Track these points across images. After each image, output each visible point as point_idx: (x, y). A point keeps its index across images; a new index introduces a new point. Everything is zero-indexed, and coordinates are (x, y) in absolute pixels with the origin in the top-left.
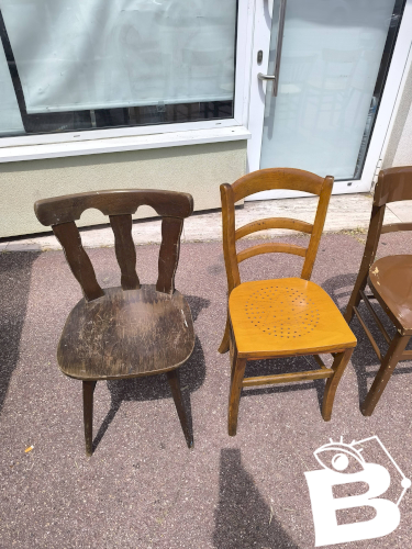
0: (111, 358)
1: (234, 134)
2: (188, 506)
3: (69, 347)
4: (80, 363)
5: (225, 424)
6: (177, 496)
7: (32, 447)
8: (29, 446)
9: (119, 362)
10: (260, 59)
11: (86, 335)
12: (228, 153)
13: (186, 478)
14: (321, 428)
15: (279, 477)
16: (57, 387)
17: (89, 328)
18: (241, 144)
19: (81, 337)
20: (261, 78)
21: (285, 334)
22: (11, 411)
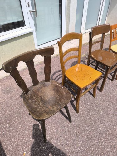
0: (51, 107)
1: (28, 31)
2: (82, 137)
3: (34, 111)
4: (43, 114)
5: (75, 111)
6: (77, 136)
7: (25, 153)
8: (24, 153)
9: (54, 107)
10: (29, 6)
11: (36, 105)
12: (28, 37)
13: (76, 130)
14: (95, 100)
15: (96, 116)
16: (18, 130)
17: (35, 102)
18: (31, 33)
19: (35, 106)
20: (30, 12)
21: (87, 79)
22: (8, 147)
